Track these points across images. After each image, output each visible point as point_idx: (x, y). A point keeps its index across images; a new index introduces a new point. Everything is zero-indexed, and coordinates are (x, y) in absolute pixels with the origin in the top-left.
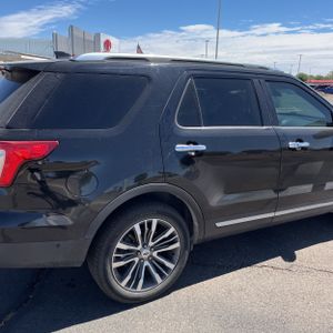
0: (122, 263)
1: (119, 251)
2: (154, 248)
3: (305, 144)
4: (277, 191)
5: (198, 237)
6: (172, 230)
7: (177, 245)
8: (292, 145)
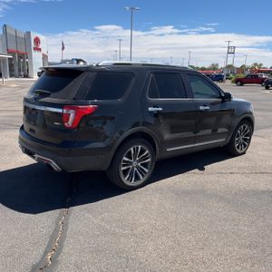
0: (125, 168)
1: (124, 161)
2: (139, 161)
3: (207, 108)
4: (195, 133)
5: (158, 156)
6: (147, 152)
7: (149, 160)
8: (201, 108)
